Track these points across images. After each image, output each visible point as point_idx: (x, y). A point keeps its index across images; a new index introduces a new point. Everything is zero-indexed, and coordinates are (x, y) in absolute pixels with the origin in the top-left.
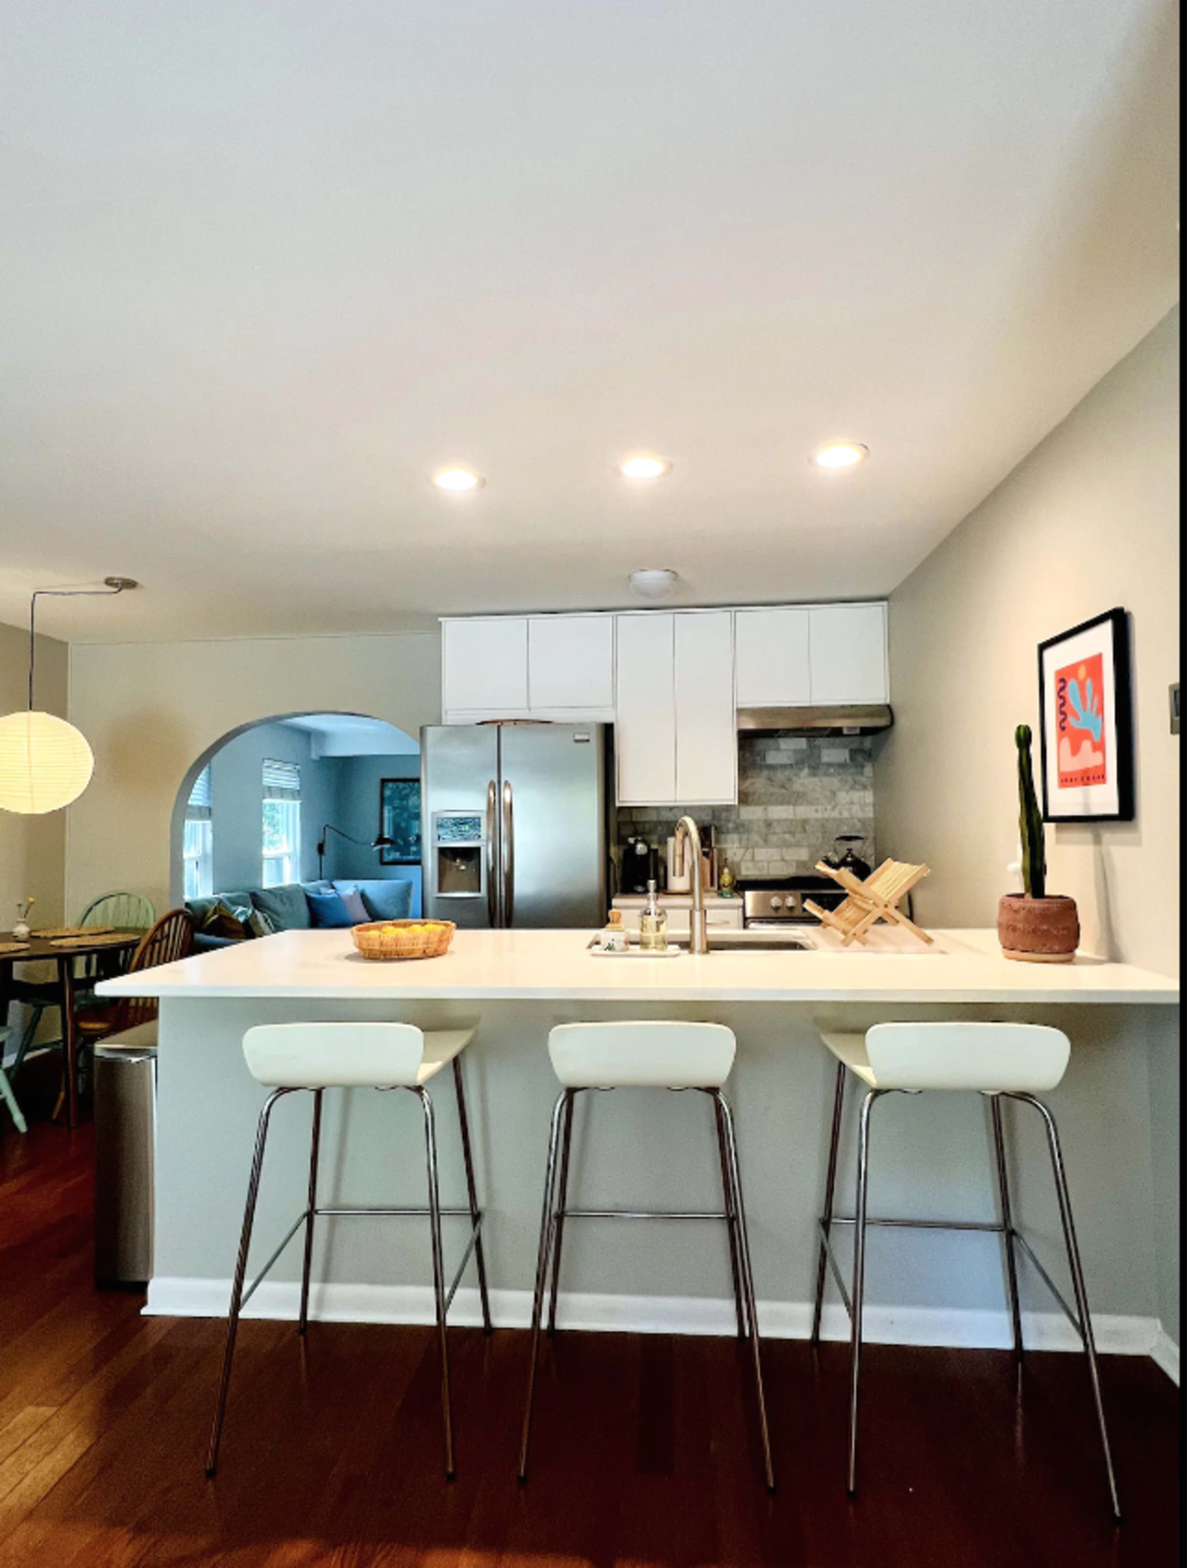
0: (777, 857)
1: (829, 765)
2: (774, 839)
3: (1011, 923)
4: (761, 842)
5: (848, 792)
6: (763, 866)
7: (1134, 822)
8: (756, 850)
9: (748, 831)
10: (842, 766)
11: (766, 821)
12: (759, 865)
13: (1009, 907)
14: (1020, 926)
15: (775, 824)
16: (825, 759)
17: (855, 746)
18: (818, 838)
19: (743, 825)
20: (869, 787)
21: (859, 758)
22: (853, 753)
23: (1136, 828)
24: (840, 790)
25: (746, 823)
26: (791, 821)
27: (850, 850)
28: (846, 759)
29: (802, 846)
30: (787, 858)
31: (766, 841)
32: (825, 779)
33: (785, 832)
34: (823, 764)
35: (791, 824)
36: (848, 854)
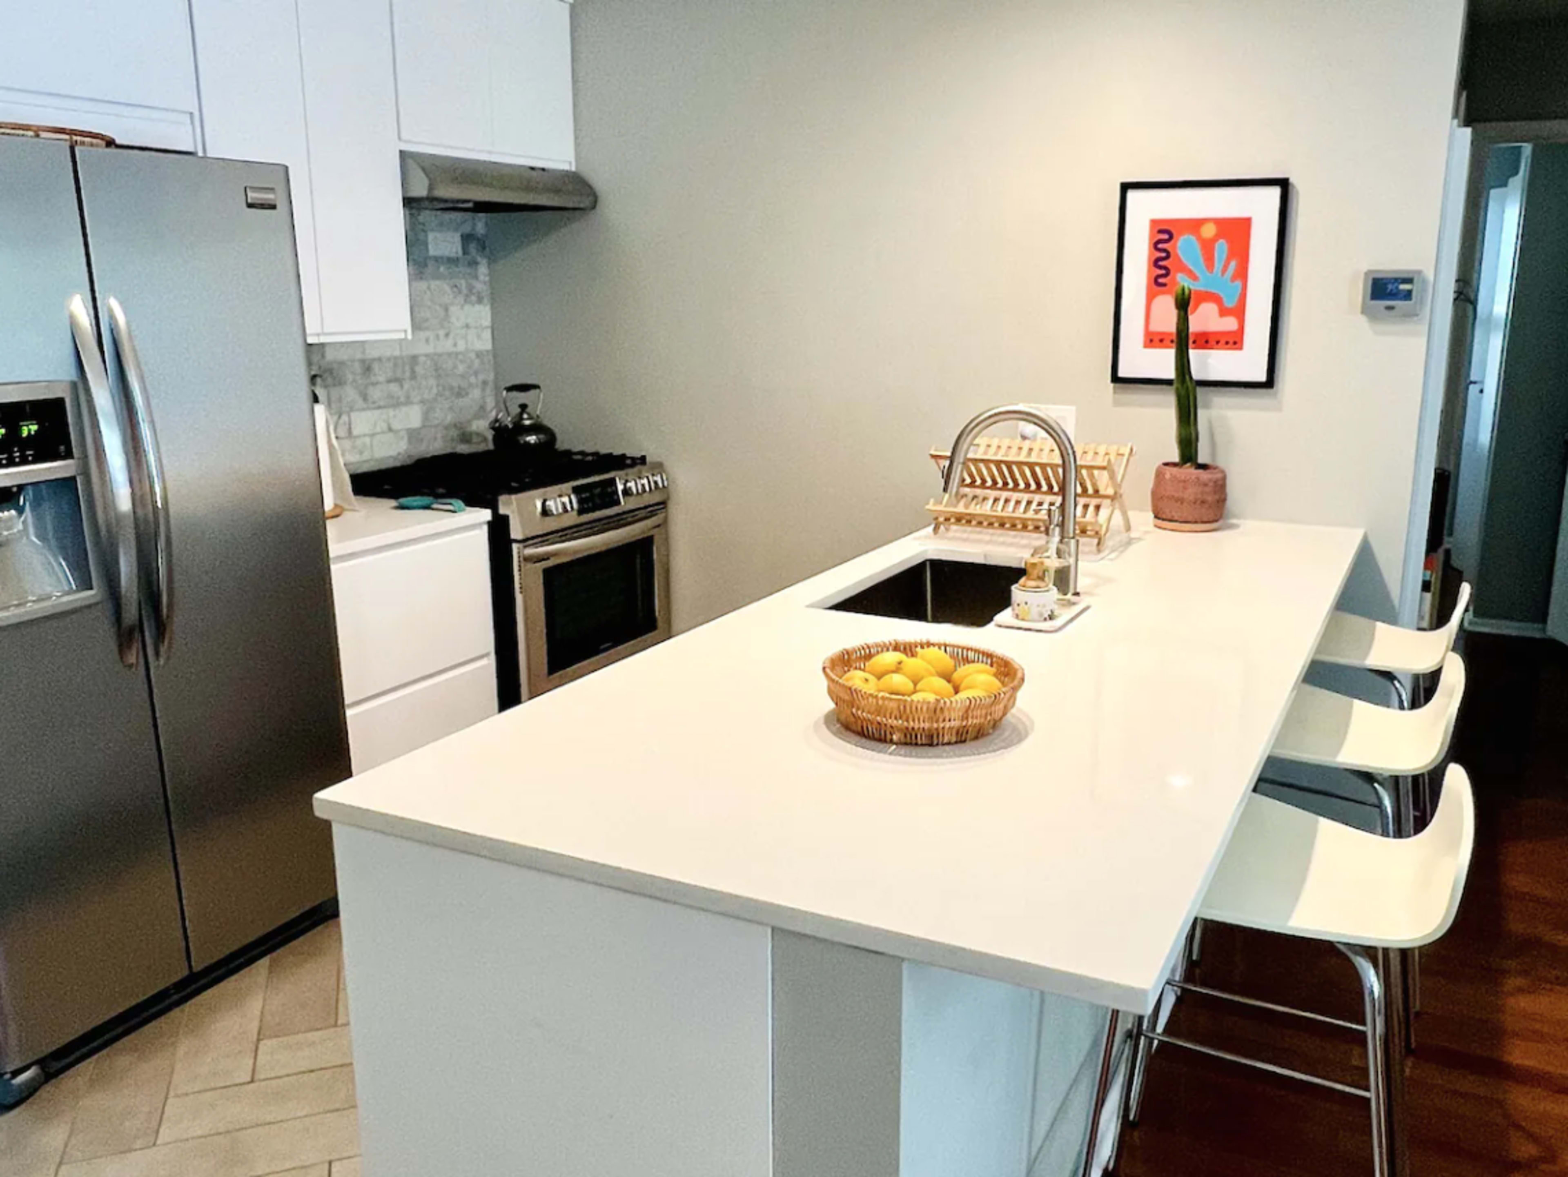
0: (382, 426)
1: (437, 259)
2: (376, 393)
3: (1199, 496)
4: (360, 403)
5: (462, 307)
6: (364, 445)
7: (1275, 388)
8: (353, 415)
9: (340, 383)
10: (452, 261)
11: (363, 361)
12: (359, 442)
13: (1196, 480)
14: (1209, 498)
15: (376, 366)
16: (432, 252)
17: (467, 229)
18: (431, 388)
19: (330, 371)
20: (485, 300)
21: (472, 247)
22: (467, 239)
23: (1275, 394)
24: (452, 304)
25: (335, 366)
26: (396, 358)
27: (523, 407)
28: (457, 253)
29: (412, 403)
30: (396, 426)
31: (365, 398)
32: (434, 284)
33: (389, 381)
34: (430, 258)
35: (395, 365)
36: (521, 414)
